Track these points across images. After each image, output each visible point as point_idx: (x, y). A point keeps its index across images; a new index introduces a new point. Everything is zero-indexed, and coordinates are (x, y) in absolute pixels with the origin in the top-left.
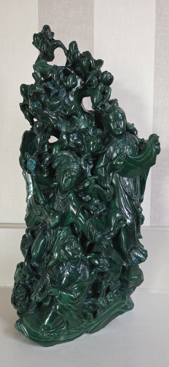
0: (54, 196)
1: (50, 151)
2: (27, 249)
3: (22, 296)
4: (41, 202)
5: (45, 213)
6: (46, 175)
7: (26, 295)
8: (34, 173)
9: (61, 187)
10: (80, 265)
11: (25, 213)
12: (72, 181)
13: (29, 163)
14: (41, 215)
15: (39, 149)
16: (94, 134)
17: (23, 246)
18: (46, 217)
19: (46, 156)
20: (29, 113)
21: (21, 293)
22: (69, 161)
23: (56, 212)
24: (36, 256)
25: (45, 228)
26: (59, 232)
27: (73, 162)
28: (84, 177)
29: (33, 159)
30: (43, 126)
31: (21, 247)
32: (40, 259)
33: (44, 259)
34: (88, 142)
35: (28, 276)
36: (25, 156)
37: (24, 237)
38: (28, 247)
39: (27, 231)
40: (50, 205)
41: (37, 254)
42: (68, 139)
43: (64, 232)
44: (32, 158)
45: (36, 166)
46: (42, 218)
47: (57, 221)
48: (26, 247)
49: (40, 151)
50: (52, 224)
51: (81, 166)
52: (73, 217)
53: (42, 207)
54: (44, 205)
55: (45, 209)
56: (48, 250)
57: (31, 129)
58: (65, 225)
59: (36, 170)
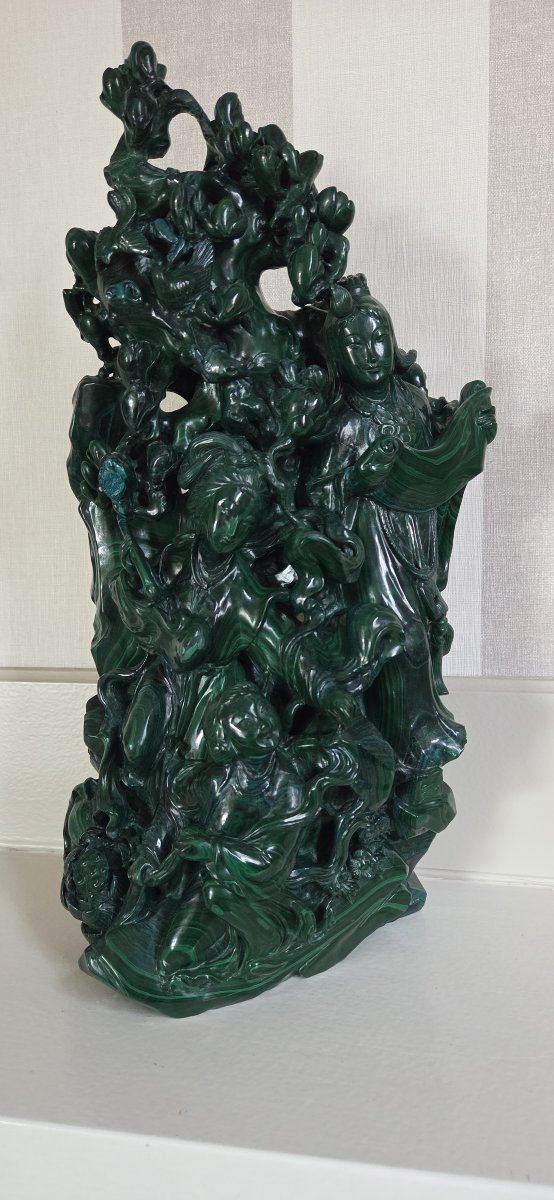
0: (186, 572)
1: (168, 436)
2: (107, 735)
3: (97, 878)
4: (148, 588)
5: (160, 625)
6: (154, 512)
7: (111, 872)
8: (122, 505)
9: (208, 544)
10: (274, 769)
11: (93, 633)
12: (240, 522)
13: (104, 474)
14: (146, 633)
15: (136, 429)
16: (300, 380)
17: (91, 727)
18: (166, 637)
19: (155, 450)
20: (96, 321)
21: (92, 868)
22: (230, 463)
23: (195, 620)
24: (137, 755)
25: (159, 671)
26: (204, 680)
27: (240, 465)
28: (272, 515)
29: (116, 459)
30: (145, 358)
31: (86, 735)
32: (148, 763)
33: (161, 762)
34: (284, 405)
35: (113, 815)
36: (89, 454)
37: (93, 703)
38: (108, 731)
39: (102, 686)
40: (174, 599)
41: (142, 747)
42: (223, 396)
43: (218, 680)
44: (113, 459)
45: (126, 482)
46: (151, 641)
47: (200, 644)
48: (104, 731)
49: (137, 437)
50: (187, 653)
51: (265, 478)
52: (245, 632)
53: (151, 607)
54: (157, 600)
55: (160, 610)
56: (173, 736)
57: (101, 370)
58: (222, 655)
59: (126, 495)
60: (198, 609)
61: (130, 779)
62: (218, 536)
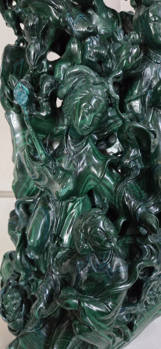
0: (61, 147)
1: (51, 72)
2: (20, 232)
3: (15, 304)
4: (41, 155)
5: (48, 176)
6: (44, 114)
7: (22, 302)
8: (27, 110)
9: (74, 130)
10: (112, 257)
11: (12, 178)
12: (95, 116)
13: (16, 92)
14: (40, 179)
16: (126, 40)
17: (12, 226)
18: (50, 182)
19: (45, 79)
20: (14, 13)
21: (13, 298)
23: (67, 173)
24: (35, 245)
25: (46, 199)
26: (70, 205)
27: (95, 84)
29: (24, 83)
31: (9, 231)
32: (41, 248)
33: (48, 248)
34: (118, 52)
35: (23, 274)
36: (9, 83)
37: (13, 214)
38: (20, 230)
39: (17, 205)
40: (55, 161)
41: (38, 241)
42: (83, 48)
43: (78, 205)
44: (21, 83)
45: (29, 96)
46: (44, 183)
47: (71, 187)
48: (18, 231)
50: (63, 192)
51: (108, 92)
52: (94, 180)
53: (43, 165)
54: (46, 162)
55: (48, 167)
56: (54, 234)
57: (16, 41)
58: (81, 192)
59: (29, 104)
60: (69, 167)
61: (31, 255)
62: (81, 126)
